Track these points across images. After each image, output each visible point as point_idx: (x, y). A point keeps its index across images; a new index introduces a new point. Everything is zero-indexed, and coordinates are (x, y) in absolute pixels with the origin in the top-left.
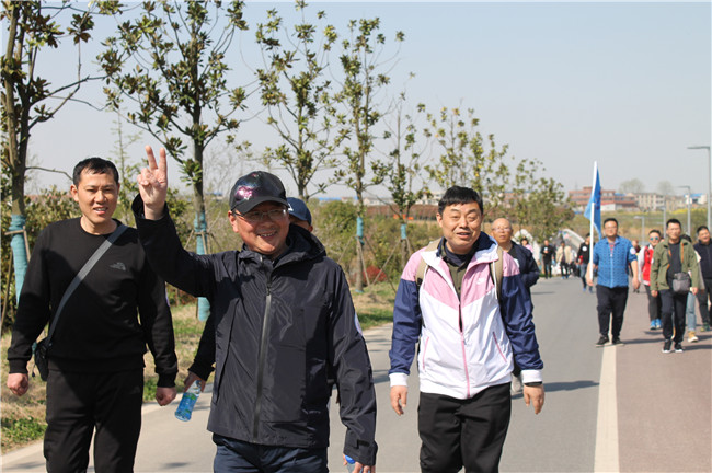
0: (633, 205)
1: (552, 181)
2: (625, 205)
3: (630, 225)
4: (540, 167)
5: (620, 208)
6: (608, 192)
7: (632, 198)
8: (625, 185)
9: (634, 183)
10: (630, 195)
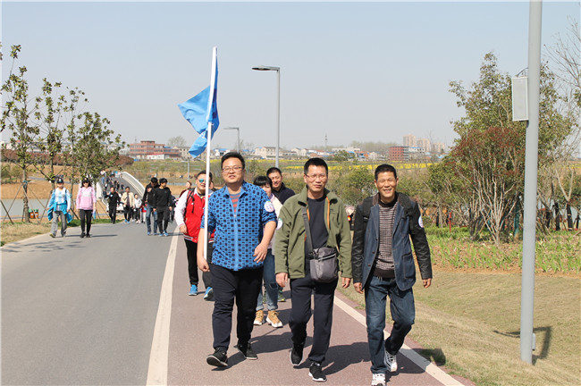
0: (178, 156)
1: (97, 115)
2: (172, 155)
3: (176, 170)
4: (82, 98)
5: (168, 157)
6: (159, 145)
7: (177, 150)
8: (172, 141)
9: (177, 139)
10: (176, 148)
